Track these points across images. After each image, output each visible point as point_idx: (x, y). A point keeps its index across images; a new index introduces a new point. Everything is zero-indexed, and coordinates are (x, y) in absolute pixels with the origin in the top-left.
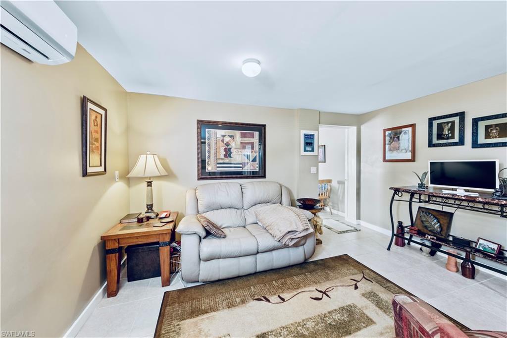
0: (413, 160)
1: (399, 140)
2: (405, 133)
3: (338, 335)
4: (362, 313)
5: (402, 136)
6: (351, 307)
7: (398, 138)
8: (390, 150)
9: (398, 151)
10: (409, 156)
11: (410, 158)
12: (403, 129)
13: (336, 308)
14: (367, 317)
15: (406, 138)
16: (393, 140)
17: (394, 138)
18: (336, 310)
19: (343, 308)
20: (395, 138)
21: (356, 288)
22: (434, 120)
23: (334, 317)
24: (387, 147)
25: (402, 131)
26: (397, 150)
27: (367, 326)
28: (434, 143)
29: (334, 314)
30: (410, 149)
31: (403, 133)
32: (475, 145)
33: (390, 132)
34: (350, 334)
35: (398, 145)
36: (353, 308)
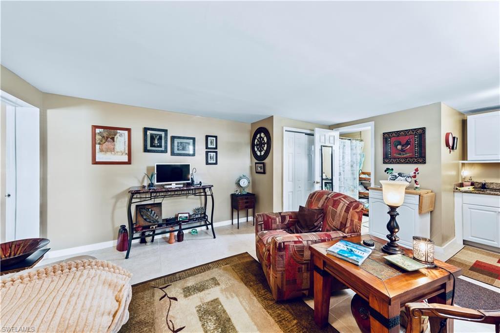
0: (129, 162)
1: (114, 141)
2: (121, 135)
3: (231, 329)
4: (208, 304)
5: (118, 138)
6: (200, 310)
7: (113, 139)
8: (101, 151)
9: (113, 153)
10: (125, 159)
11: (127, 161)
12: (118, 131)
13: (200, 324)
14: (212, 301)
15: (121, 140)
16: (106, 140)
17: (107, 138)
18: (203, 325)
19: (200, 317)
20: (109, 139)
21: (175, 299)
22: (149, 130)
23: (212, 328)
24: (98, 146)
25: (117, 133)
26: (111, 151)
27: (221, 304)
28: (148, 149)
29: (208, 328)
30: (127, 152)
31: (118, 135)
32: (173, 154)
33: (102, 130)
34: (230, 319)
35: (112, 147)
36: (202, 309)
